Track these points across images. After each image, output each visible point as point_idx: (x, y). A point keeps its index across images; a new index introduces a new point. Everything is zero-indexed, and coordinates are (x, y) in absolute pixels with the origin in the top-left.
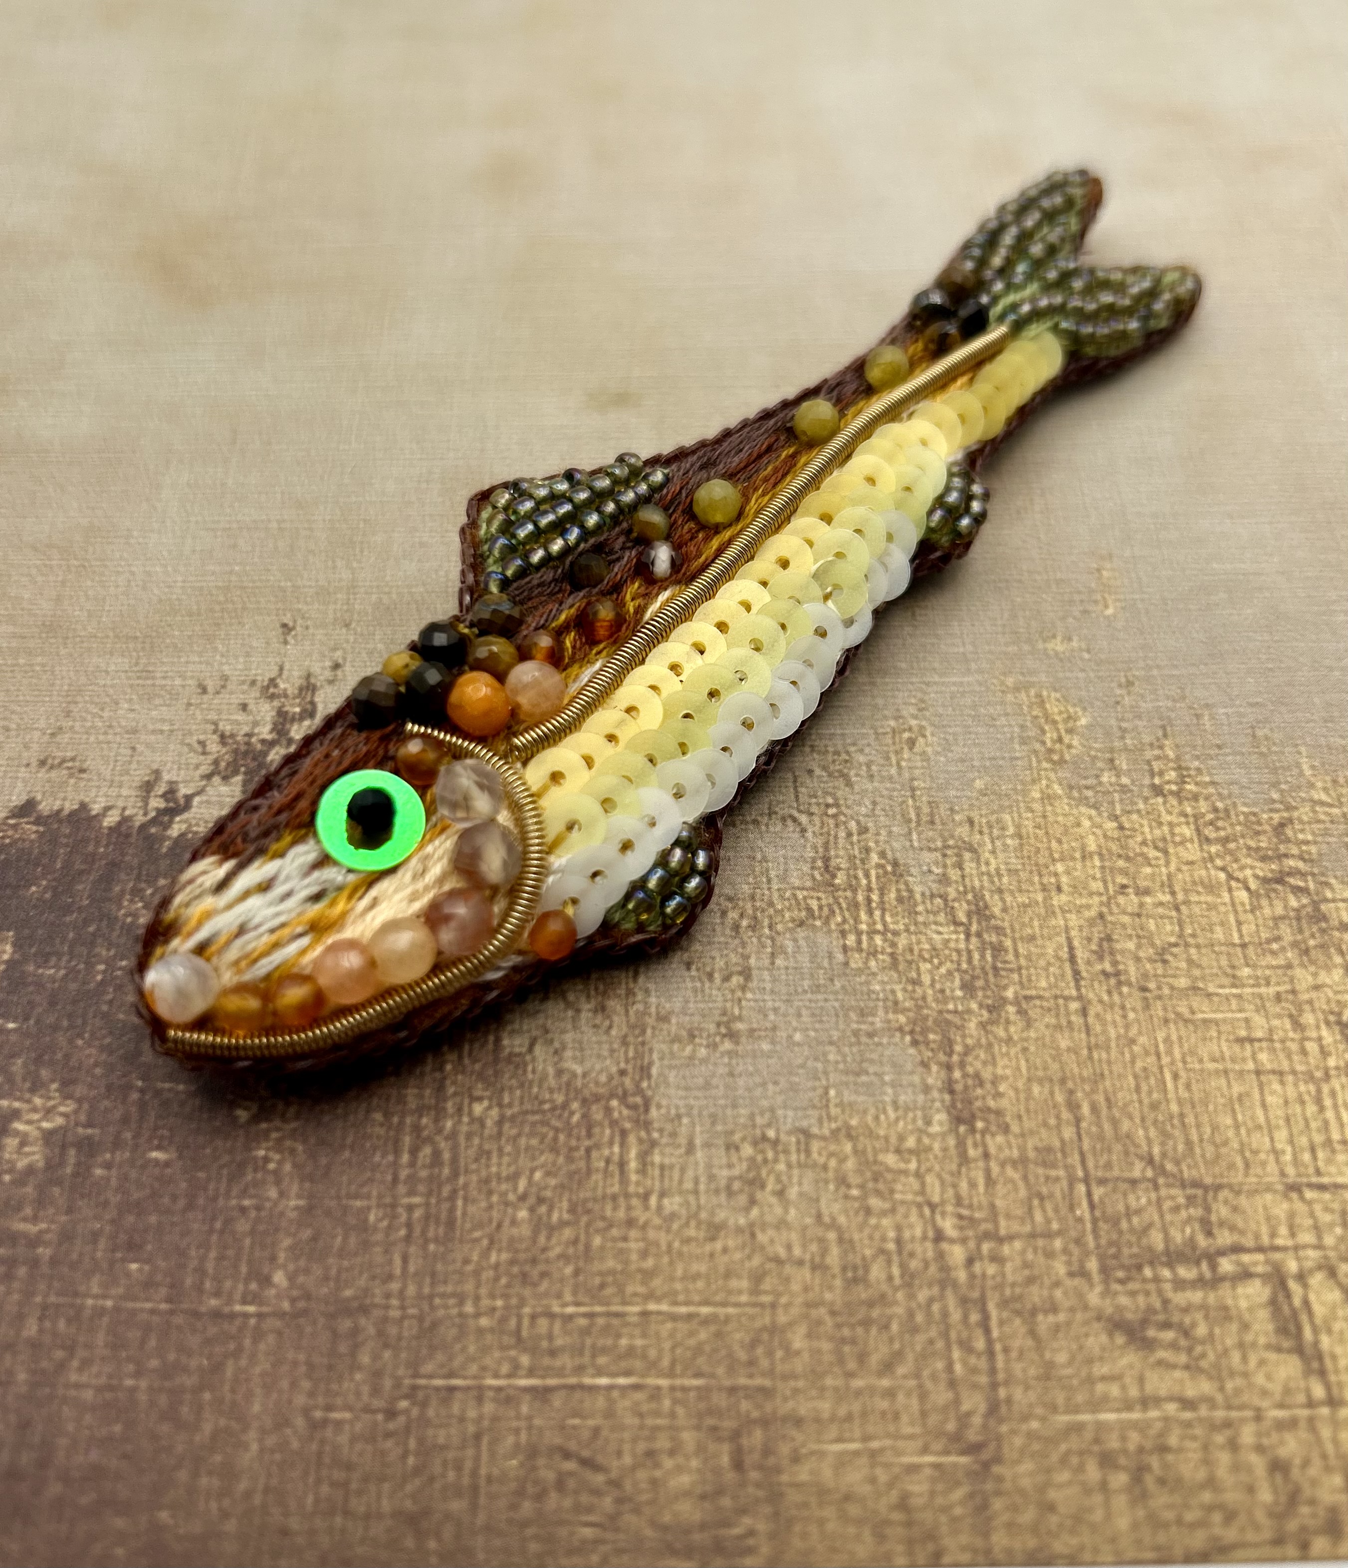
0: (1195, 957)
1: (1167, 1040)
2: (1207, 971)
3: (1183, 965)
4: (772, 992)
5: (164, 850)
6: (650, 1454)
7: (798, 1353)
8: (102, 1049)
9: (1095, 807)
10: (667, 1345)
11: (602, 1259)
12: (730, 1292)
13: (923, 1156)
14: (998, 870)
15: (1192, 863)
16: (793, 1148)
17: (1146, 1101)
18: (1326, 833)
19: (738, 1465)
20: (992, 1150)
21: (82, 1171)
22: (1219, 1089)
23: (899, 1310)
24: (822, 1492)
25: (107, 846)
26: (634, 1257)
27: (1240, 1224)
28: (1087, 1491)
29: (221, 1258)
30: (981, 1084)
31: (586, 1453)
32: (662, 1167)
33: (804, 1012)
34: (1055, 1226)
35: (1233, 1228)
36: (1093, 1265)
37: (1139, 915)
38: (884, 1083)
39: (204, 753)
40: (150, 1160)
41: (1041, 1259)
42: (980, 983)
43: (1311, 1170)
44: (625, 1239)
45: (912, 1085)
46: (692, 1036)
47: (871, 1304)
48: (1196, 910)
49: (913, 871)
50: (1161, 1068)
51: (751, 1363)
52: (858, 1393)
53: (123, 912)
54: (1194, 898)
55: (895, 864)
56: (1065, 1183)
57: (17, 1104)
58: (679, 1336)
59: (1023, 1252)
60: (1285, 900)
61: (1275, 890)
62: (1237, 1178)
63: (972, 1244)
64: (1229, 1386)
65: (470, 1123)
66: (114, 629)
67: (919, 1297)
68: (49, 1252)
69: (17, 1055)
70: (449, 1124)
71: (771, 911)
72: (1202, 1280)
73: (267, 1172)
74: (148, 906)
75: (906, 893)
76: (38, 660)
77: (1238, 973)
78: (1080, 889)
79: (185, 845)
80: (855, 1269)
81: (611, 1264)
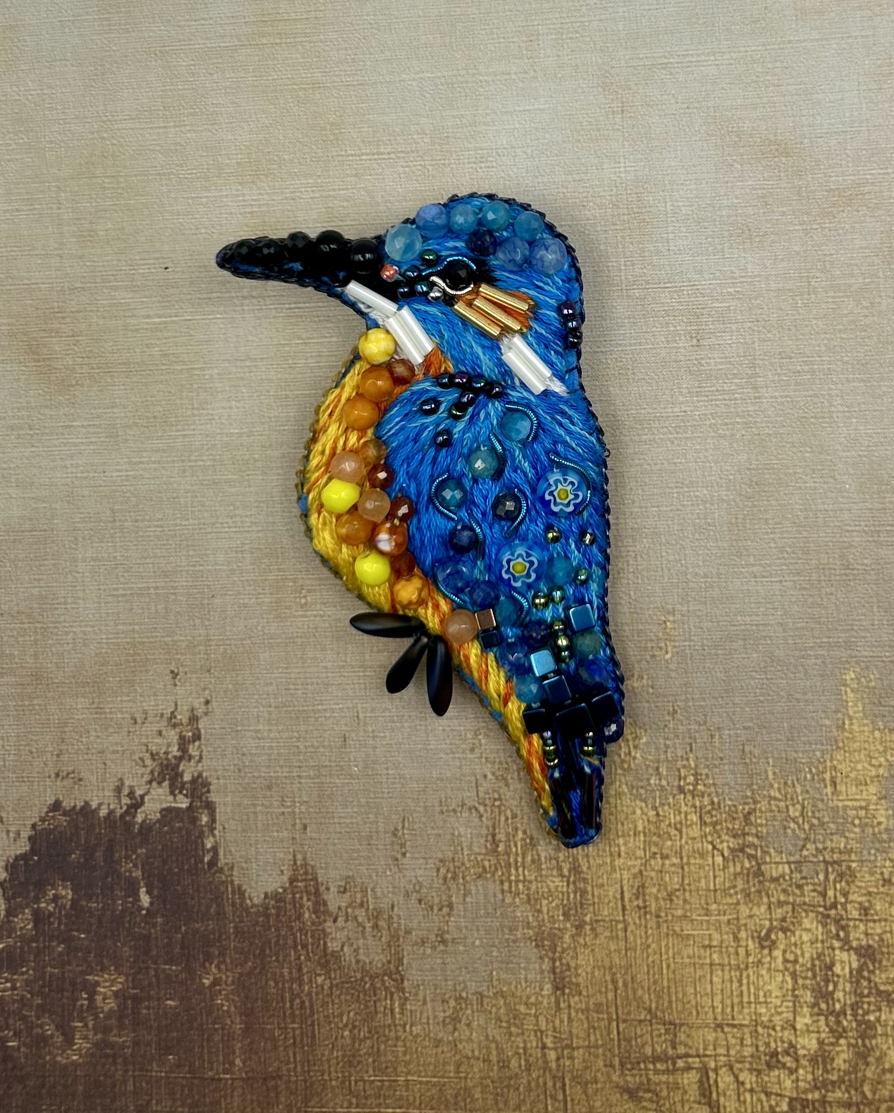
0: (688, 898)
1: (667, 946)
2: (693, 906)
3: (681, 902)
4: (464, 917)
5: (136, 831)
7: (477, 1100)
8: (130, 947)
9: (644, 801)
10: (418, 1095)
11: (385, 1056)
12: (445, 1072)
13: (538, 1007)
15: (694, 839)
16: (475, 1002)
17: (651, 980)
18: (774, 818)
20: (572, 1004)
21: (136, 1011)
22: (690, 973)
23: (525, 1081)
25: (105, 829)
26: (400, 1054)
27: (690, 1044)
29: (209, 1053)
30: (569, 970)
32: (411, 1011)
33: (481, 928)
34: (600, 1042)
35: (686, 1045)
36: (616, 1061)
37: (661, 872)
38: (520, 968)
39: (144, 766)
40: (166, 1005)
41: (592, 1058)
42: (573, 912)
43: (730, 1017)
44: (396, 1046)
45: (534, 969)
46: (423, 942)
47: (510, 1078)
48: (692, 868)
50: (661, 962)
53: (123, 869)
54: (692, 861)
55: (531, 838)
56: (606, 1022)
57: (96, 978)
58: (422, 1091)
59: (584, 1054)
60: (742, 863)
61: (737, 857)
62: (693, 1019)
63: (559, 1050)
65: (317, 987)
66: (74, 677)
67: (534, 1075)
68: (130, 1051)
69: (89, 952)
70: (306, 988)
71: (463, 868)
72: (668, 1070)
73: (224, 1011)
74: (135, 866)
75: (536, 857)
76: (35, 702)
77: (710, 908)
78: (630, 855)
79: (146, 828)
80: (504, 1062)
81: (390, 1058)
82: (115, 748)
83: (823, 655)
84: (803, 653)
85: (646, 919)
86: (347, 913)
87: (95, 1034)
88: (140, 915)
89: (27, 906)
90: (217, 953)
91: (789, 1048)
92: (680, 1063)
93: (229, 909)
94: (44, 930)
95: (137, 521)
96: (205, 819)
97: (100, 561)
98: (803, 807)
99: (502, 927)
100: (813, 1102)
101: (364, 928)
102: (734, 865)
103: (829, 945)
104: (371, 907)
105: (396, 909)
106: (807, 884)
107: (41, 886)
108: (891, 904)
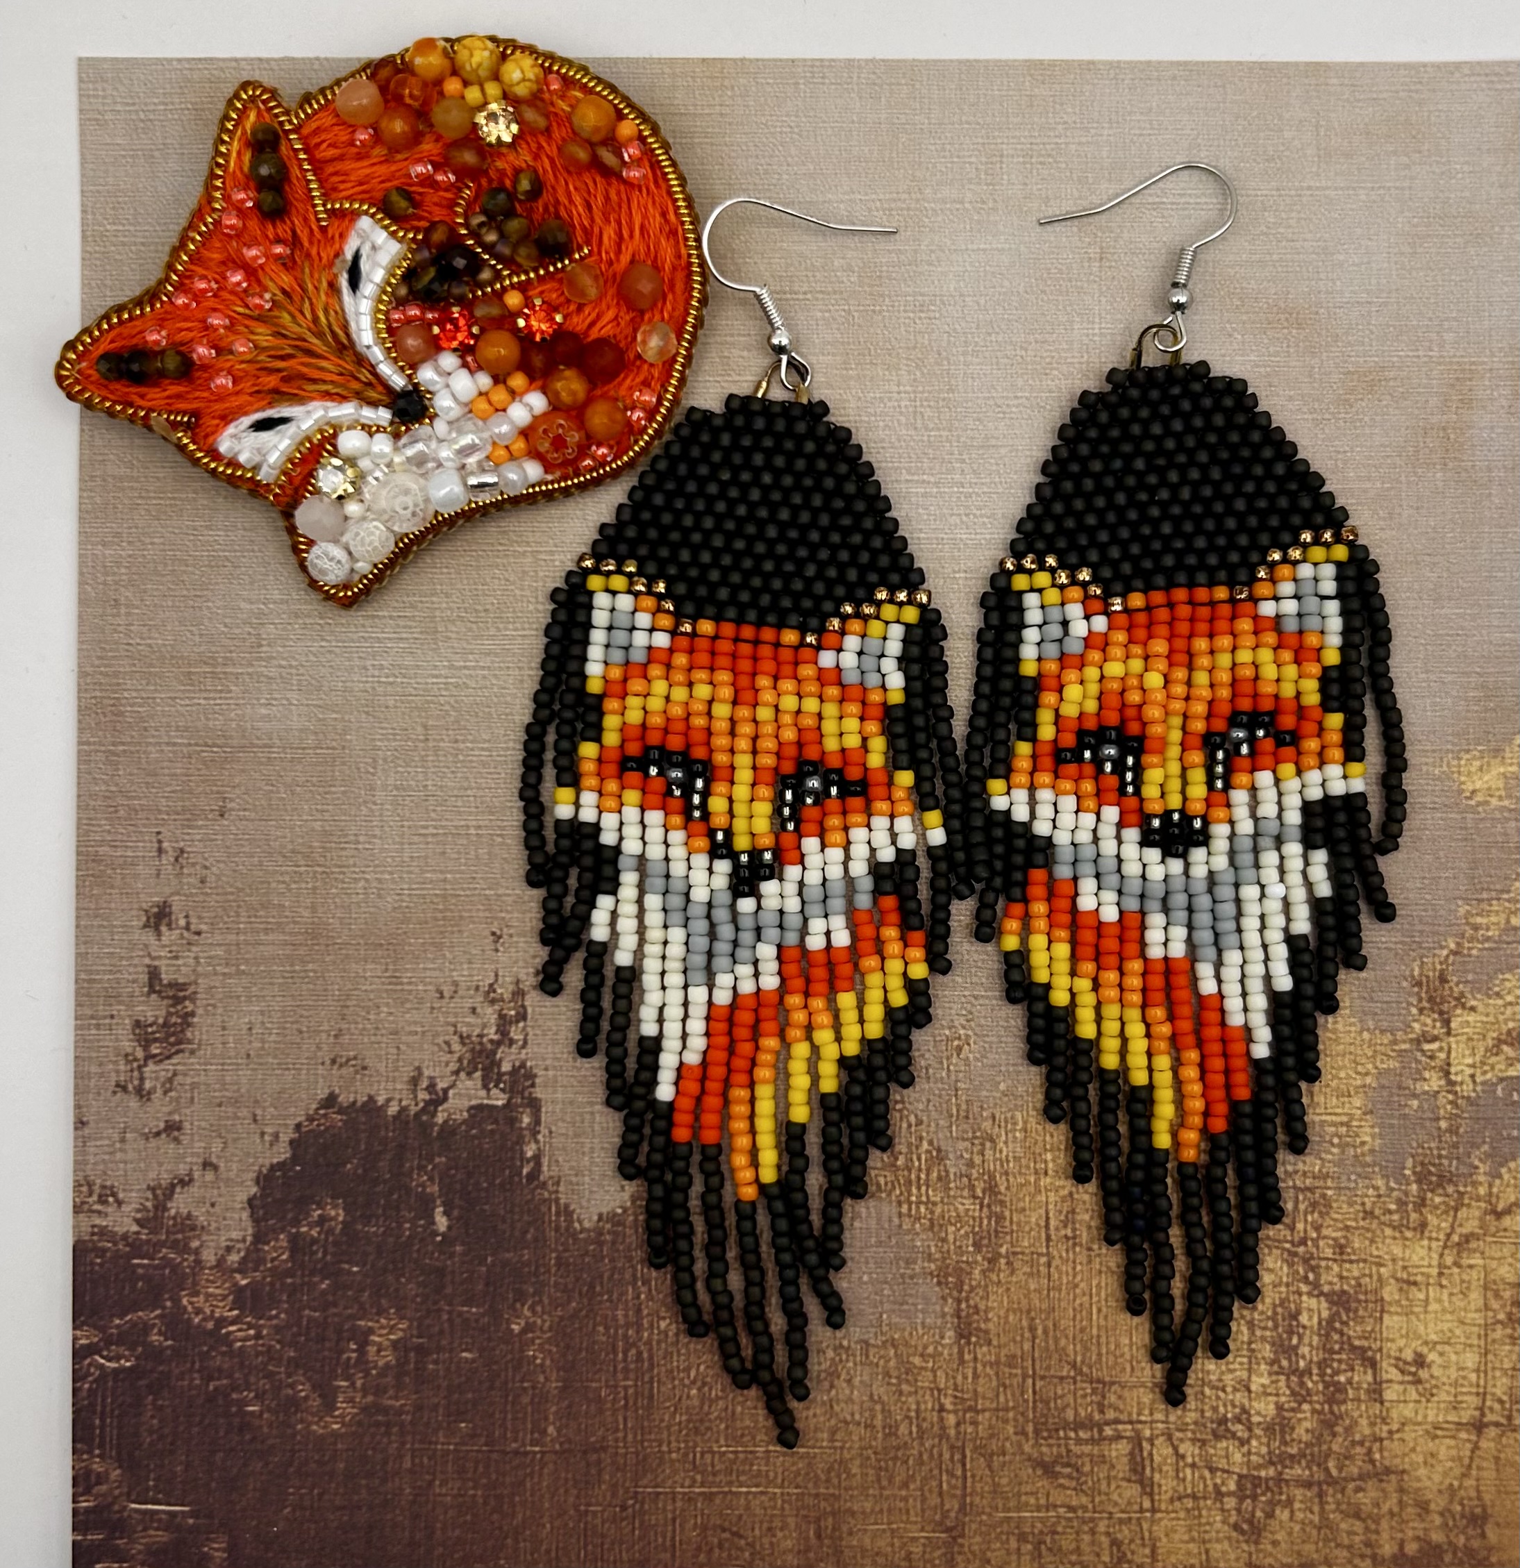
1: (1098, 1285)
5: (435, 1134)
6: (770, 1529)
7: (855, 1475)
8: (419, 1284)
10: (780, 1470)
11: (742, 1419)
12: (816, 1440)
13: (937, 1359)
14: (1007, 1157)
16: (858, 1352)
17: (1078, 1327)
19: (819, 1536)
20: (979, 1356)
21: (420, 1367)
23: (915, 1452)
24: (864, 1550)
25: (394, 1131)
27: (1121, 1406)
28: (1008, 1553)
29: (514, 1419)
30: (977, 1313)
31: (734, 1529)
33: (869, 1260)
34: (1011, 1404)
35: (1116, 1409)
36: (1030, 1428)
38: (917, 1310)
39: (451, 1052)
40: (461, 1359)
41: (1000, 1424)
42: (985, 1242)
44: (755, 1408)
45: (934, 1312)
47: (898, 1448)
49: (951, 1156)
50: (1091, 1305)
51: (828, 1480)
52: (887, 1498)
53: (414, 1183)
55: (939, 1150)
56: (1020, 1378)
57: (371, 1324)
58: (786, 1464)
59: (991, 1419)
62: (1125, 1378)
63: (960, 1414)
64: (1097, 1499)
65: (659, 1334)
66: (362, 937)
67: (927, 1445)
68: (409, 1418)
69: (363, 1290)
70: (646, 1334)
72: (1092, 1439)
73: (536, 1366)
74: (431, 1179)
75: (943, 1174)
76: (310, 966)
79: (448, 1130)
80: (890, 1427)
81: (747, 1423)
82: (413, 1028)
85: (1074, 1252)
87: (364, 1396)
88: (434, 1242)
89: (283, 1230)
90: (531, 1290)
91: (1241, 1414)
92: (1108, 1431)
93: (551, 1235)
94: (304, 1261)
95: (456, 741)
96: (526, 1120)
97: (405, 790)
99: (897, 1259)
100: (1267, 1480)
103: (1295, 1289)
107: (303, 1204)
108: (1372, 1241)
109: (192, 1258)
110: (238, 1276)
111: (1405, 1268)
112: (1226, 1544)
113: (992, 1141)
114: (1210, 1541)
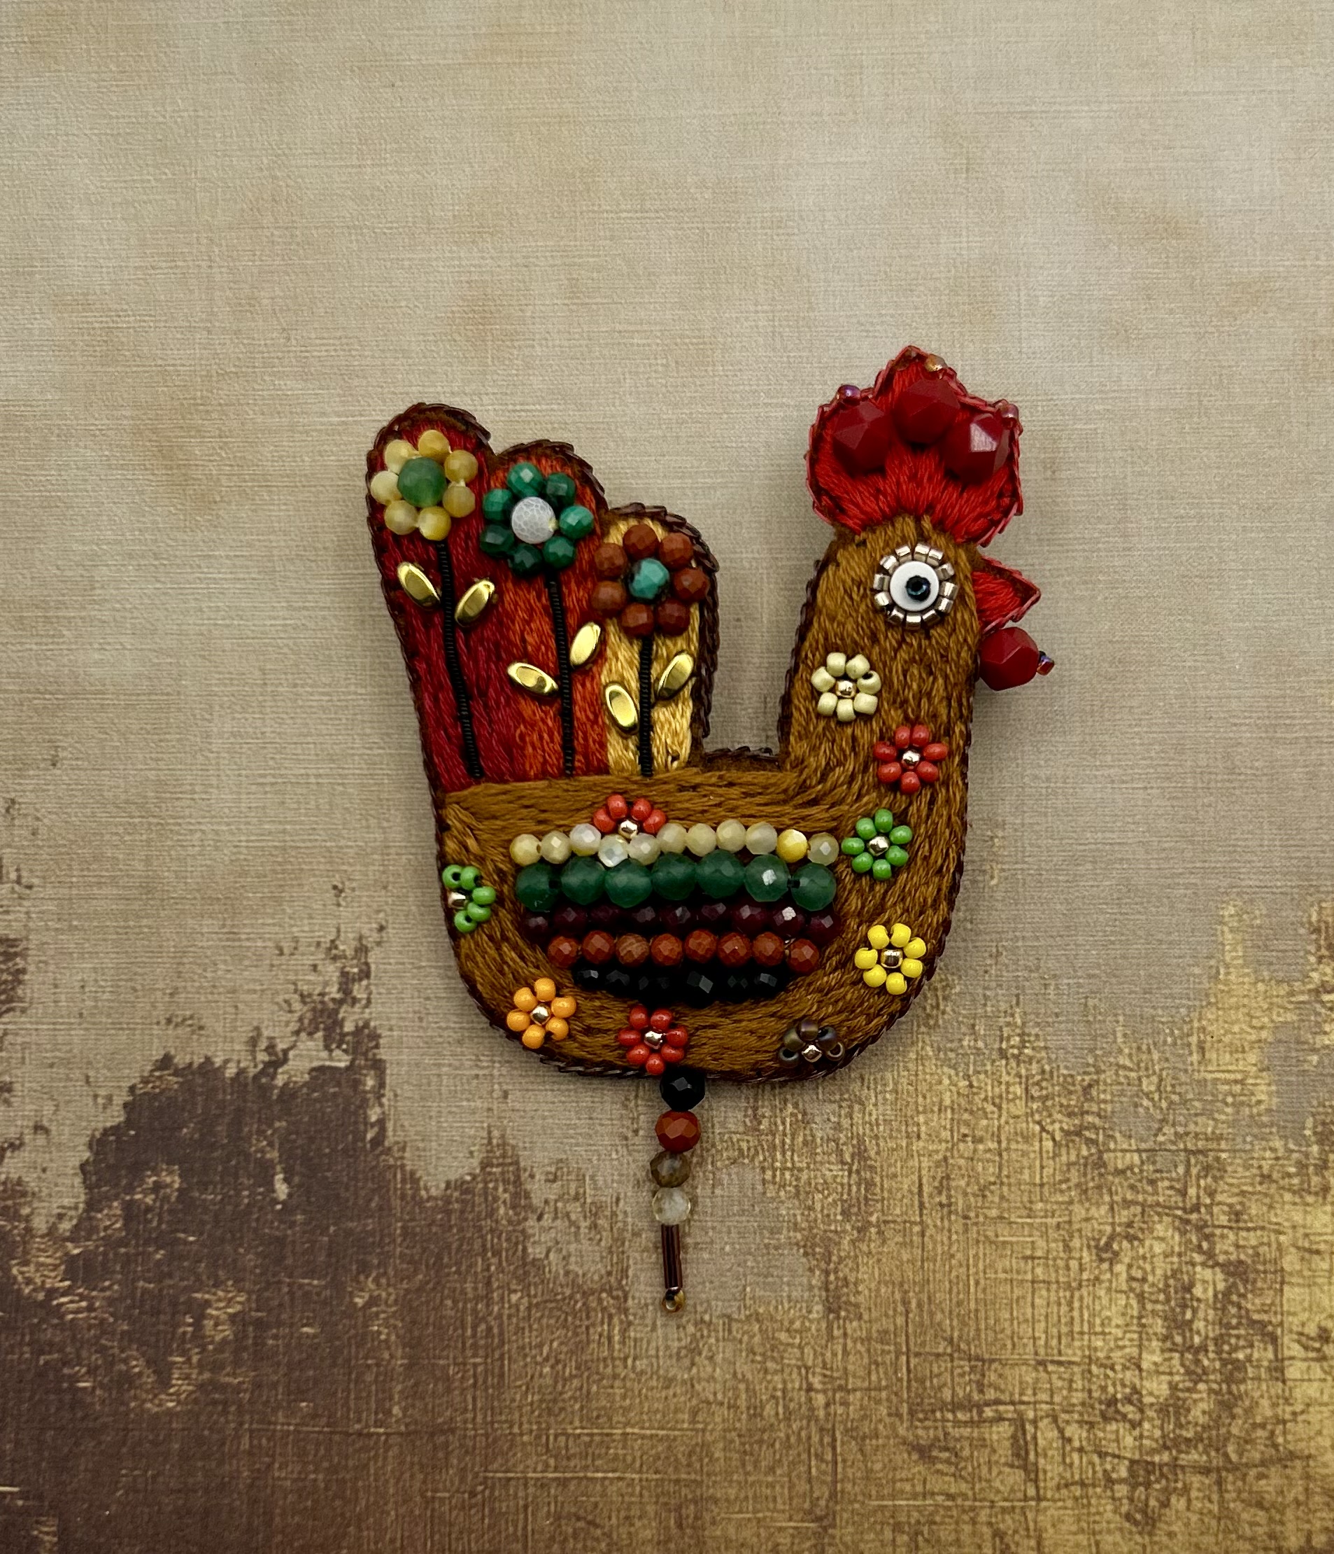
0: (1006, 1194)
1: (976, 1256)
2: (1013, 1204)
3: (997, 1199)
4: (712, 1214)
5: (275, 1097)
6: (627, 1518)
7: (718, 1459)
8: (257, 1254)
9: (954, 1067)
10: (639, 1454)
11: (598, 1400)
12: (677, 1422)
13: (804, 1335)
14: (877, 1120)
15: (1018, 1117)
16: (721, 1328)
17: (954, 1300)
18: (1122, 1093)
19: (680, 1526)
20: (849, 1331)
21: (259, 1342)
22: (1005, 1292)
23: (782, 1435)
24: (728, 1541)
25: (232, 1094)
26: (618, 1398)
27: (1003, 1387)
28: (884, 1545)
29: (357, 1398)
30: (847, 1286)
31: (590, 1518)
32: (635, 1340)
33: (733, 1230)
34: (884, 1383)
35: (997, 1388)
36: (904, 1409)
37: (972, 1159)
38: (783, 1283)
39: (290, 1012)
40: (302, 1334)
41: (873, 1403)
42: (855, 1210)
43: (1056, 1351)
44: (612, 1387)
45: (801, 1284)
47: (764, 1431)
48: (1014, 1156)
49: (817, 1119)
50: (968, 1276)
51: (689, 1465)
52: (753, 1484)
53: (253, 1149)
54: (1014, 1146)
55: (805, 1111)
56: (893, 1355)
57: (207, 1296)
58: (645, 1448)
59: (862, 1399)
60: (1079, 1150)
61: (1073, 1141)
62: (1006, 1355)
63: (830, 1394)
64: (977, 1487)
65: (510, 1308)
66: (198, 891)
67: (794, 1427)
68: (247, 1396)
69: (200, 1261)
70: (496, 1308)
71: (713, 1151)
72: (972, 1421)
73: (381, 1341)
74: (271, 1144)
75: (809, 1138)
76: (144, 922)
77: (1034, 1207)
78: (933, 1137)
79: (289, 1093)
80: (755, 1408)
81: (604, 1403)
82: (251, 986)
83: (1196, 885)
84: (1169, 881)
85: (950, 1220)
86: (556, 1209)
87: (200, 1373)
88: (273, 1211)
89: (116, 1197)
90: (376, 1262)
91: (1131, 1394)
93: (396, 1203)
94: (138, 1230)
95: (295, 686)
96: (370, 1082)
97: (242, 737)
98: (1161, 1080)
99: (761, 1229)
100: (1161, 1466)
101: (579, 1228)
102: (1068, 1153)
103: (1188, 1259)
104: (589, 1201)
105: (621, 1203)
106: (1162, 1179)
107: (137, 1170)
108: (1271, 1207)
109: (23, 1226)
110: (69, 1245)
111: (1306, 1235)
112: (1118, 1537)
113: (861, 1103)
114: (1100, 1532)
